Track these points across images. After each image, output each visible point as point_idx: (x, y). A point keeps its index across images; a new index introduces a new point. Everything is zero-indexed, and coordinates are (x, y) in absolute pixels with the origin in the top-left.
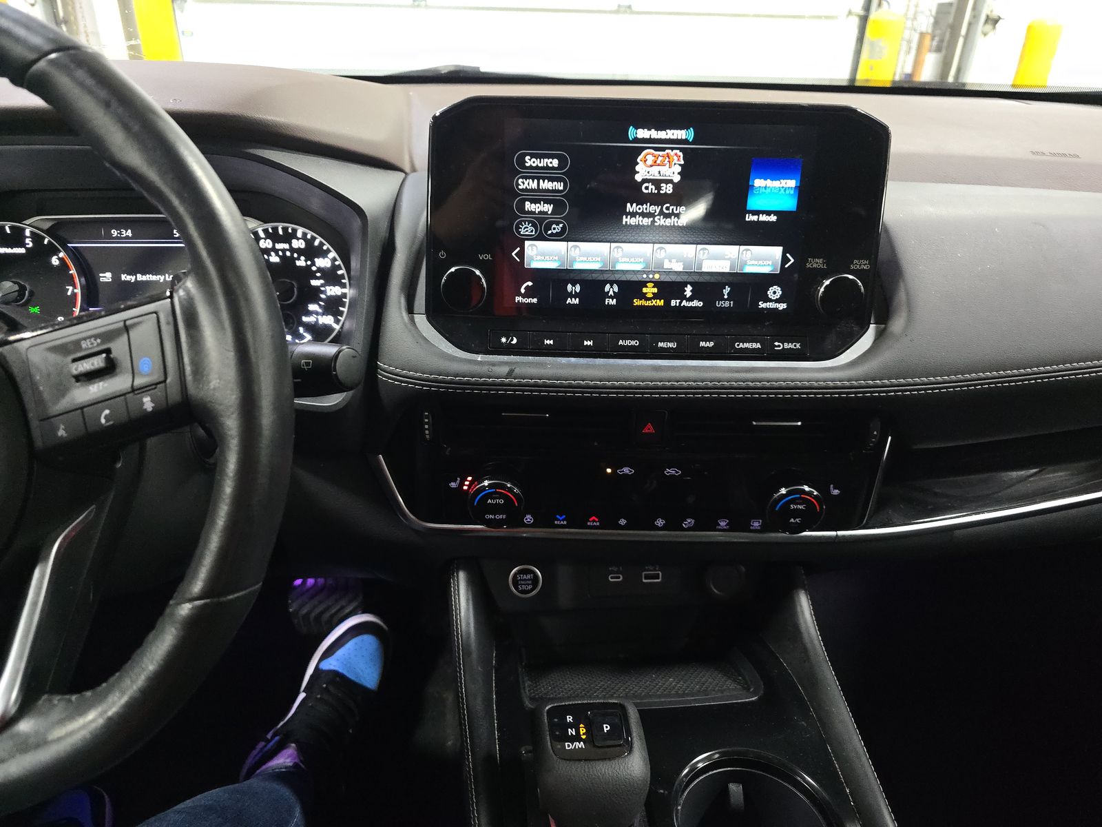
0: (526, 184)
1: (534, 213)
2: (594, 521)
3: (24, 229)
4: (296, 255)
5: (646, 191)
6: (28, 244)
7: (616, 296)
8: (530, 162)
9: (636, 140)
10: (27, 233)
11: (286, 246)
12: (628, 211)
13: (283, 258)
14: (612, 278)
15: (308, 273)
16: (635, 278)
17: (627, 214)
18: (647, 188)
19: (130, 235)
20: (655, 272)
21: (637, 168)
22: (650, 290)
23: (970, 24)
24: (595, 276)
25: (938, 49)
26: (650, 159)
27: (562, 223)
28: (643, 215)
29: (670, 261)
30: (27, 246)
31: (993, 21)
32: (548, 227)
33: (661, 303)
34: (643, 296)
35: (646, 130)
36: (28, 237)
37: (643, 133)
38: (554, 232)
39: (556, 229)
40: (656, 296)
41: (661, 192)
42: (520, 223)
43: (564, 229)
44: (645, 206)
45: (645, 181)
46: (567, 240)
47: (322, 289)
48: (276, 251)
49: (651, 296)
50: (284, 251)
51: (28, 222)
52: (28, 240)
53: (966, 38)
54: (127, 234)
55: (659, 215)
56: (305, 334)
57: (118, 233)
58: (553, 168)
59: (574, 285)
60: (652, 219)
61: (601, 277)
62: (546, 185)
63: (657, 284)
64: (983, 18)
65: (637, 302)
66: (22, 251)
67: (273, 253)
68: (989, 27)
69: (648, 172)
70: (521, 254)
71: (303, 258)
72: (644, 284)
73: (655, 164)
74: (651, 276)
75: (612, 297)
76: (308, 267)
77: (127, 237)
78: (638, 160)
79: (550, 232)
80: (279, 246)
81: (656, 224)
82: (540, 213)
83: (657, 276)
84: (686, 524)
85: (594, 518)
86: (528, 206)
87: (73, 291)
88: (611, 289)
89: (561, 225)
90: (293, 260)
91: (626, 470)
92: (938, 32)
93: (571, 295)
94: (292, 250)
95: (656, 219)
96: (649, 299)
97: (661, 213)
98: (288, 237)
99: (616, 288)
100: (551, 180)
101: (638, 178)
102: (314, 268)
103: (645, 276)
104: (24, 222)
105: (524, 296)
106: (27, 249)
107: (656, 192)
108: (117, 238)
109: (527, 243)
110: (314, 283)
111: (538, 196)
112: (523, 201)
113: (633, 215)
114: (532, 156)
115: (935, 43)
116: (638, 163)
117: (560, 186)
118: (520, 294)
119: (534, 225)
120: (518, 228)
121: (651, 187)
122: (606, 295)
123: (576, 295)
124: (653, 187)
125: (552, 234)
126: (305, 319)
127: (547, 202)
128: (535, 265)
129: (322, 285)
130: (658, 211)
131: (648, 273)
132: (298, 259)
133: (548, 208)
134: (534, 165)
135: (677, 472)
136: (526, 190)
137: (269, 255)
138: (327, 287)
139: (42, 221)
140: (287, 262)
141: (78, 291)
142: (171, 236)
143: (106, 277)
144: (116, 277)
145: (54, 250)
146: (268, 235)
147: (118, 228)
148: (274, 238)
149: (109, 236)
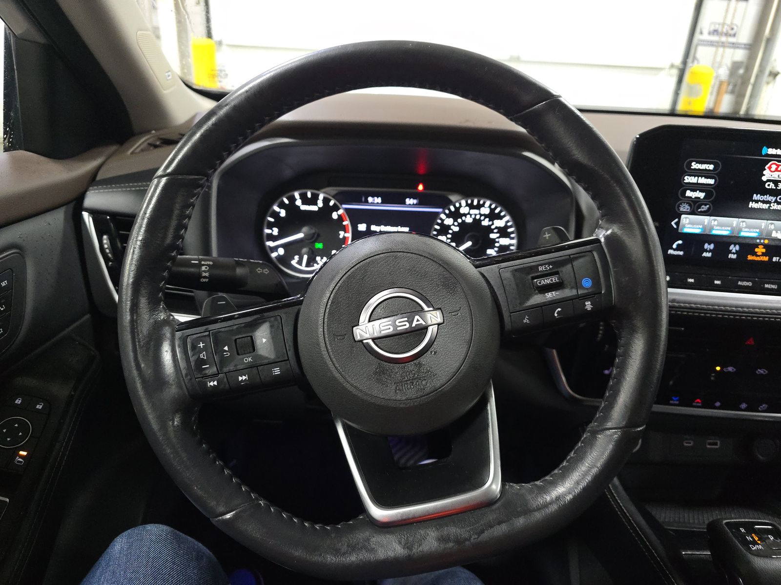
0: (689, 179)
1: (691, 197)
2: (698, 402)
3: (319, 195)
4: (482, 218)
5: (768, 187)
6: (320, 204)
7: (737, 252)
8: (695, 166)
9: (767, 155)
10: (321, 198)
11: (477, 212)
12: (754, 199)
13: (475, 219)
14: (736, 241)
15: (489, 229)
16: (751, 242)
17: (753, 201)
18: (769, 185)
19: (380, 201)
20: (764, 239)
21: (764, 172)
22: (760, 250)
23: (757, 77)
24: (725, 239)
25: (732, 92)
26: (774, 167)
27: (708, 204)
28: (764, 202)
29: (777, 232)
30: (319, 206)
31: (774, 75)
32: (699, 207)
33: (766, 259)
34: (755, 254)
35: (774, 149)
36: (320, 200)
37: (772, 151)
38: (703, 210)
39: (704, 208)
40: (763, 254)
41: (778, 188)
42: (681, 204)
43: (709, 209)
44: (765, 196)
45: (768, 181)
46: (710, 215)
47: (497, 240)
48: (471, 215)
49: (760, 254)
50: (475, 215)
51: (323, 191)
52: (320, 202)
53: (754, 86)
54: (378, 201)
55: (774, 203)
57: (372, 200)
58: (710, 170)
59: (709, 244)
60: (768, 205)
61: (729, 240)
62: (703, 180)
63: (765, 246)
64: (767, 72)
65: (750, 258)
66: (315, 208)
68: (771, 78)
69: (771, 176)
70: (678, 224)
71: (487, 219)
72: (757, 246)
73: (776, 170)
74: (762, 241)
75: (734, 253)
76: (489, 226)
77: (378, 203)
78: (766, 167)
79: (699, 210)
80: (473, 212)
81: (771, 208)
82: (696, 198)
83: (766, 242)
84: (761, 408)
85: (699, 400)
86: (689, 193)
87: (344, 235)
88: (734, 248)
89: (708, 206)
90: (480, 221)
91: (730, 369)
92: (733, 80)
93: (706, 251)
94: (481, 214)
95: (772, 205)
96: (759, 256)
97: (776, 201)
98: (479, 207)
99: (737, 247)
100: (707, 177)
101: (764, 179)
102: (493, 227)
103: (758, 241)
104: (320, 191)
105: (675, 250)
107: (775, 188)
108: (371, 203)
109: (683, 216)
111: (695, 187)
112: (686, 190)
113: (757, 202)
114: (697, 162)
115: (730, 87)
116: (765, 169)
117: (711, 181)
118: (672, 248)
119: (690, 205)
120: (679, 206)
121: (771, 184)
122: (730, 252)
123: (710, 251)
124: (773, 185)
125: (701, 212)
127: (701, 191)
128: (687, 230)
129: (497, 238)
130: (774, 200)
131: (760, 239)
132: (484, 220)
133: (702, 195)
134: (697, 168)
135: (765, 372)
136: (689, 183)
137: (466, 217)
138: (500, 239)
139: (333, 190)
140: (477, 222)
141: (349, 235)
142: (404, 203)
143: (362, 227)
144: (368, 228)
145: (336, 208)
146: (467, 205)
147: (373, 197)
148: (471, 206)
149: (366, 201)
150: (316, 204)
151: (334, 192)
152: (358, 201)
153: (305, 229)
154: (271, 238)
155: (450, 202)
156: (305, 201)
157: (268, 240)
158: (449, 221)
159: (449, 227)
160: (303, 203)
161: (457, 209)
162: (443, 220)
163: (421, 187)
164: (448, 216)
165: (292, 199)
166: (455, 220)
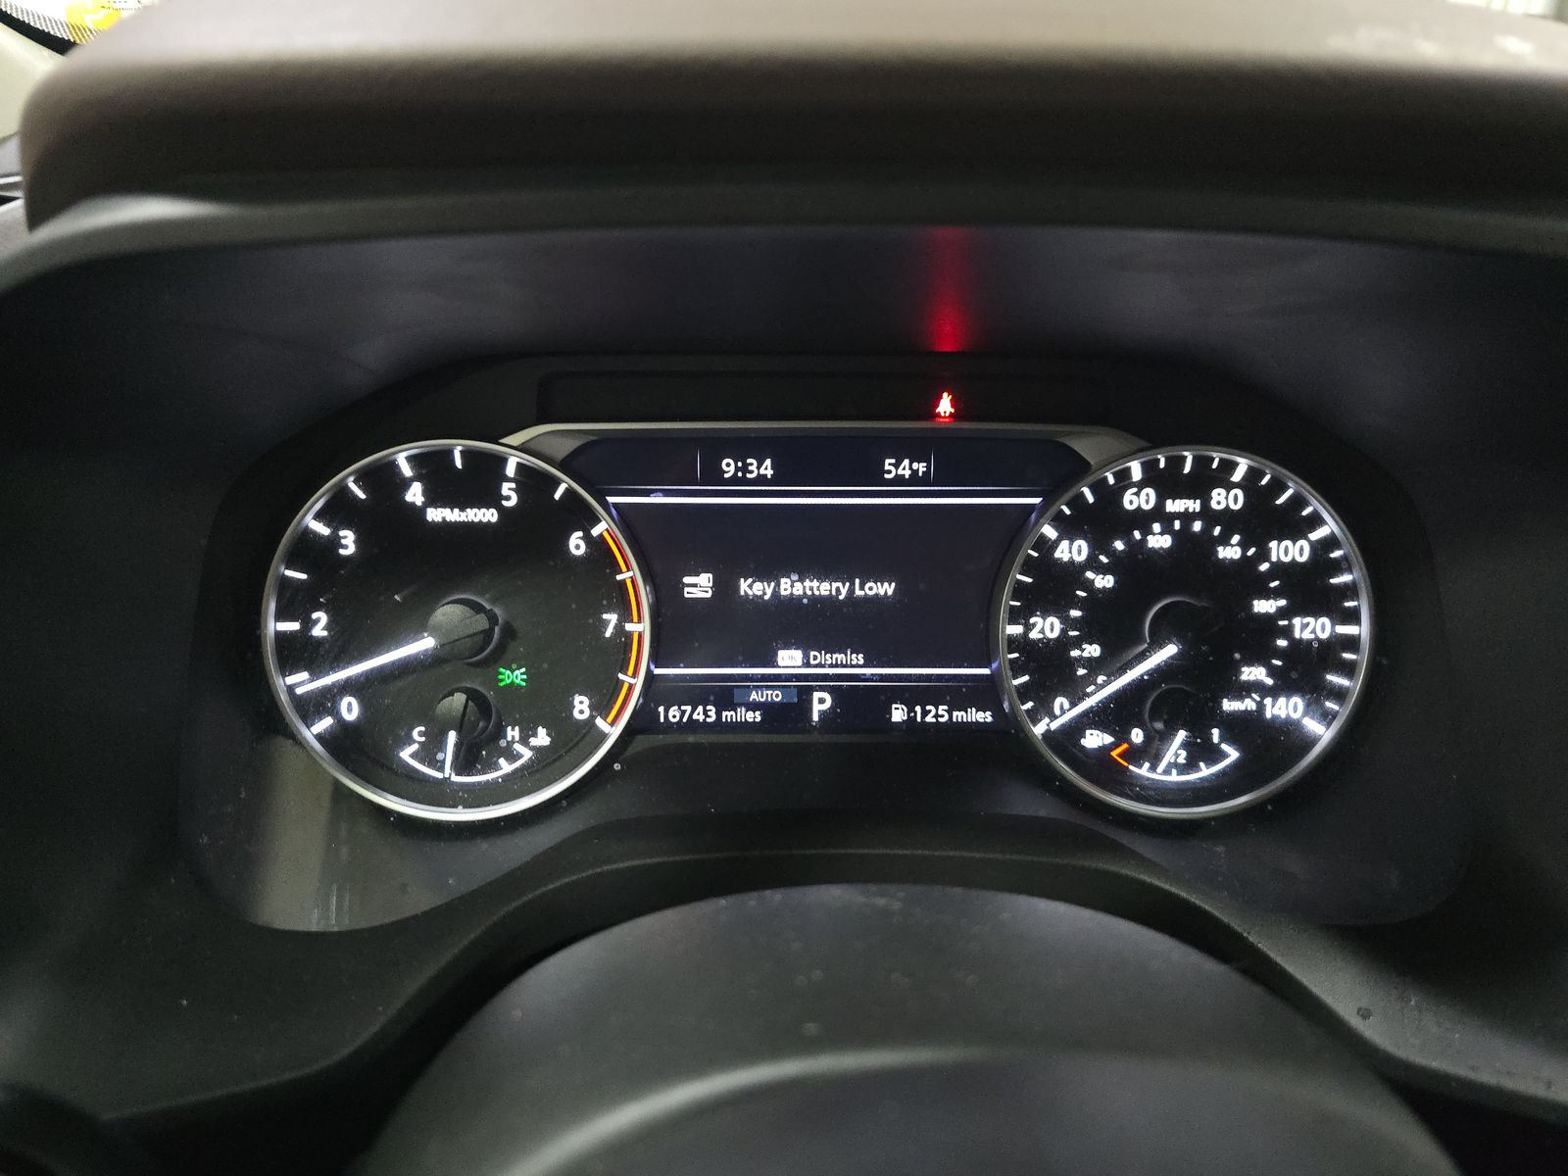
3: (502, 461)
4: (1217, 531)
6: (508, 498)
10: (510, 470)
11: (1194, 505)
13: (1183, 538)
15: (1247, 580)
19: (769, 473)
30: (505, 503)
36: (509, 480)
47: (1282, 623)
48: (1167, 519)
50: (1187, 517)
51: (516, 439)
52: (507, 488)
54: (762, 471)
56: (1224, 746)
57: (737, 469)
66: (490, 515)
67: (1157, 527)
71: (1235, 538)
76: (1249, 564)
77: (761, 480)
80: (1173, 506)
87: (619, 628)
90: (1207, 543)
94: (1208, 515)
98: (1201, 483)
102: (1264, 567)
104: (504, 441)
106: (501, 510)
108: (734, 480)
110: (1263, 606)
126: (1229, 705)
129: (1283, 613)
132: (1224, 540)
137: (1147, 531)
138: (1297, 621)
139: (557, 435)
140: (1193, 549)
141: (640, 627)
142: (876, 476)
143: (700, 586)
144: (725, 587)
145: (580, 516)
146: (1152, 477)
147: (740, 456)
148: (1167, 483)
149: (714, 476)
150: (493, 499)
151: (564, 448)
152: (679, 476)
153: (448, 613)
154: (298, 652)
155: (1080, 469)
156: (445, 485)
157: (288, 665)
158: (1073, 551)
159: (1073, 573)
160: (434, 498)
161: (1110, 496)
162: (1046, 546)
163: (945, 406)
164: (1069, 529)
165: (384, 481)
166: (1099, 545)
